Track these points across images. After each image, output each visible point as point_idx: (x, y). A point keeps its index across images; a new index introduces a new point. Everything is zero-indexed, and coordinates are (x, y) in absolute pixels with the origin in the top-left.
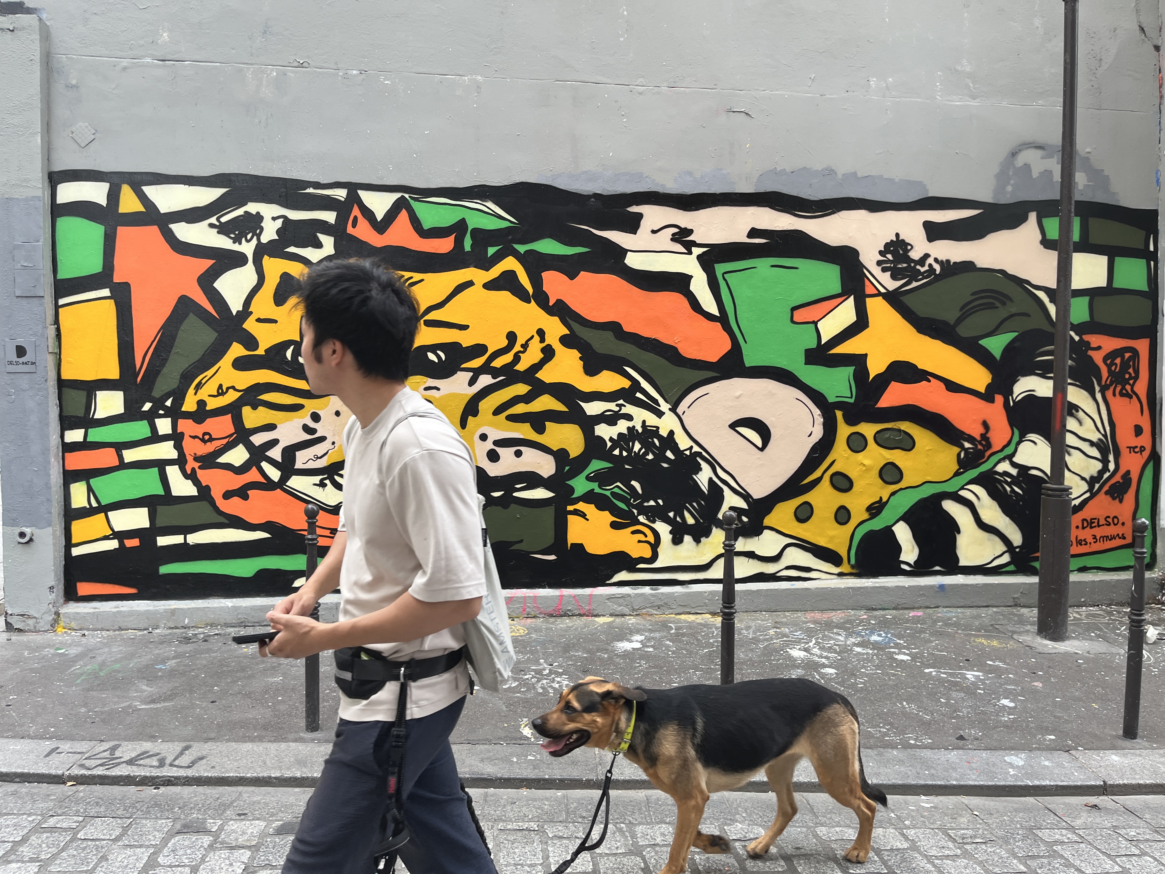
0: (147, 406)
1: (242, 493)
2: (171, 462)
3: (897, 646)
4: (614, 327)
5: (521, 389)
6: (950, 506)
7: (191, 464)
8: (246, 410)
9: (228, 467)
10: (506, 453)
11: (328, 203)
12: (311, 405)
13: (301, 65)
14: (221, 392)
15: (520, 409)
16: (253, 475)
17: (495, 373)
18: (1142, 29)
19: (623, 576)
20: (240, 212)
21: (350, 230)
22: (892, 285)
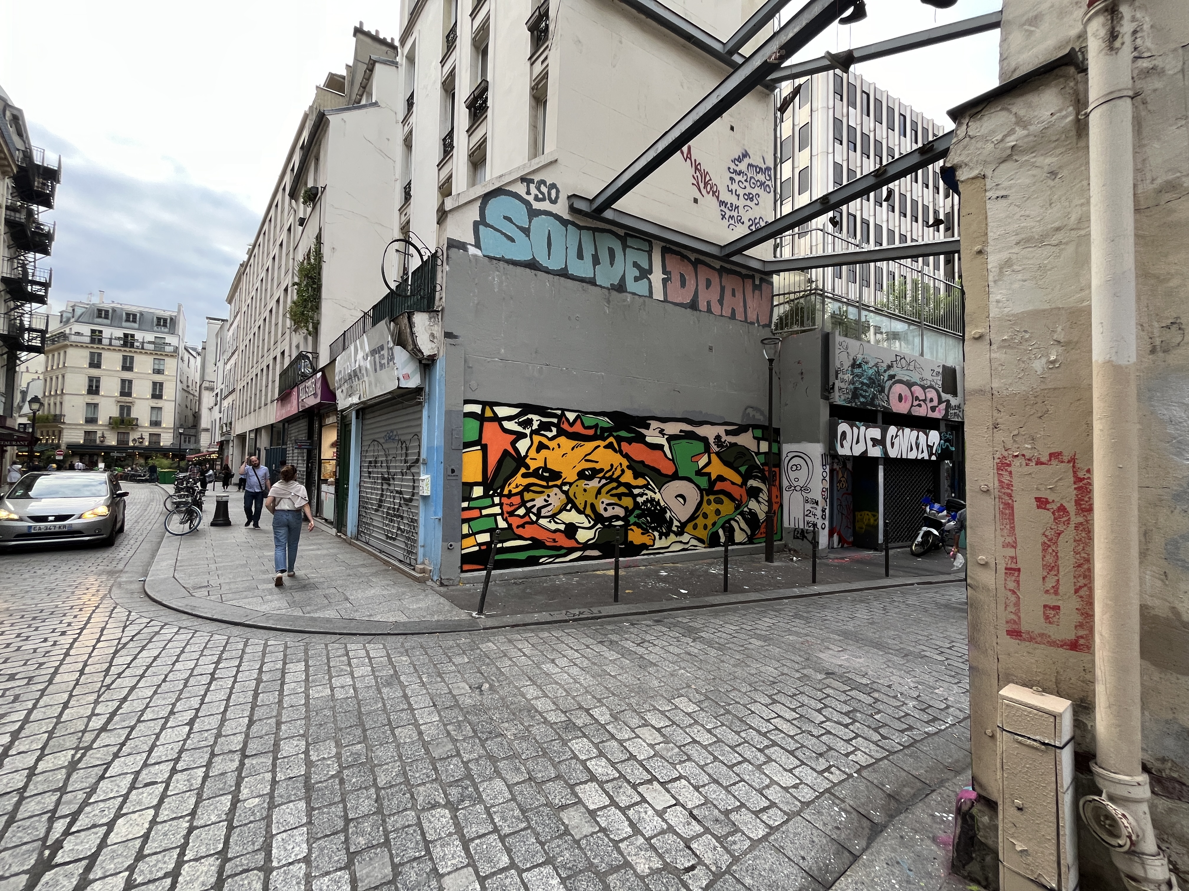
0: (491, 492)
1: (523, 526)
2: (499, 514)
4: (642, 462)
5: (614, 484)
6: (733, 523)
7: (506, 515)
8: (525, 493)
9: (518, 516)
10: (610, 508)
11: (554, 416)
12: (547, 491)
13: (547, 365)
14: (517, 486)
15: (614, 492)
16: (527, 519)
17: (606, 479)
19: (644, 552)
20: (525, 418)
21: (562, 426)
22: (717, 450)
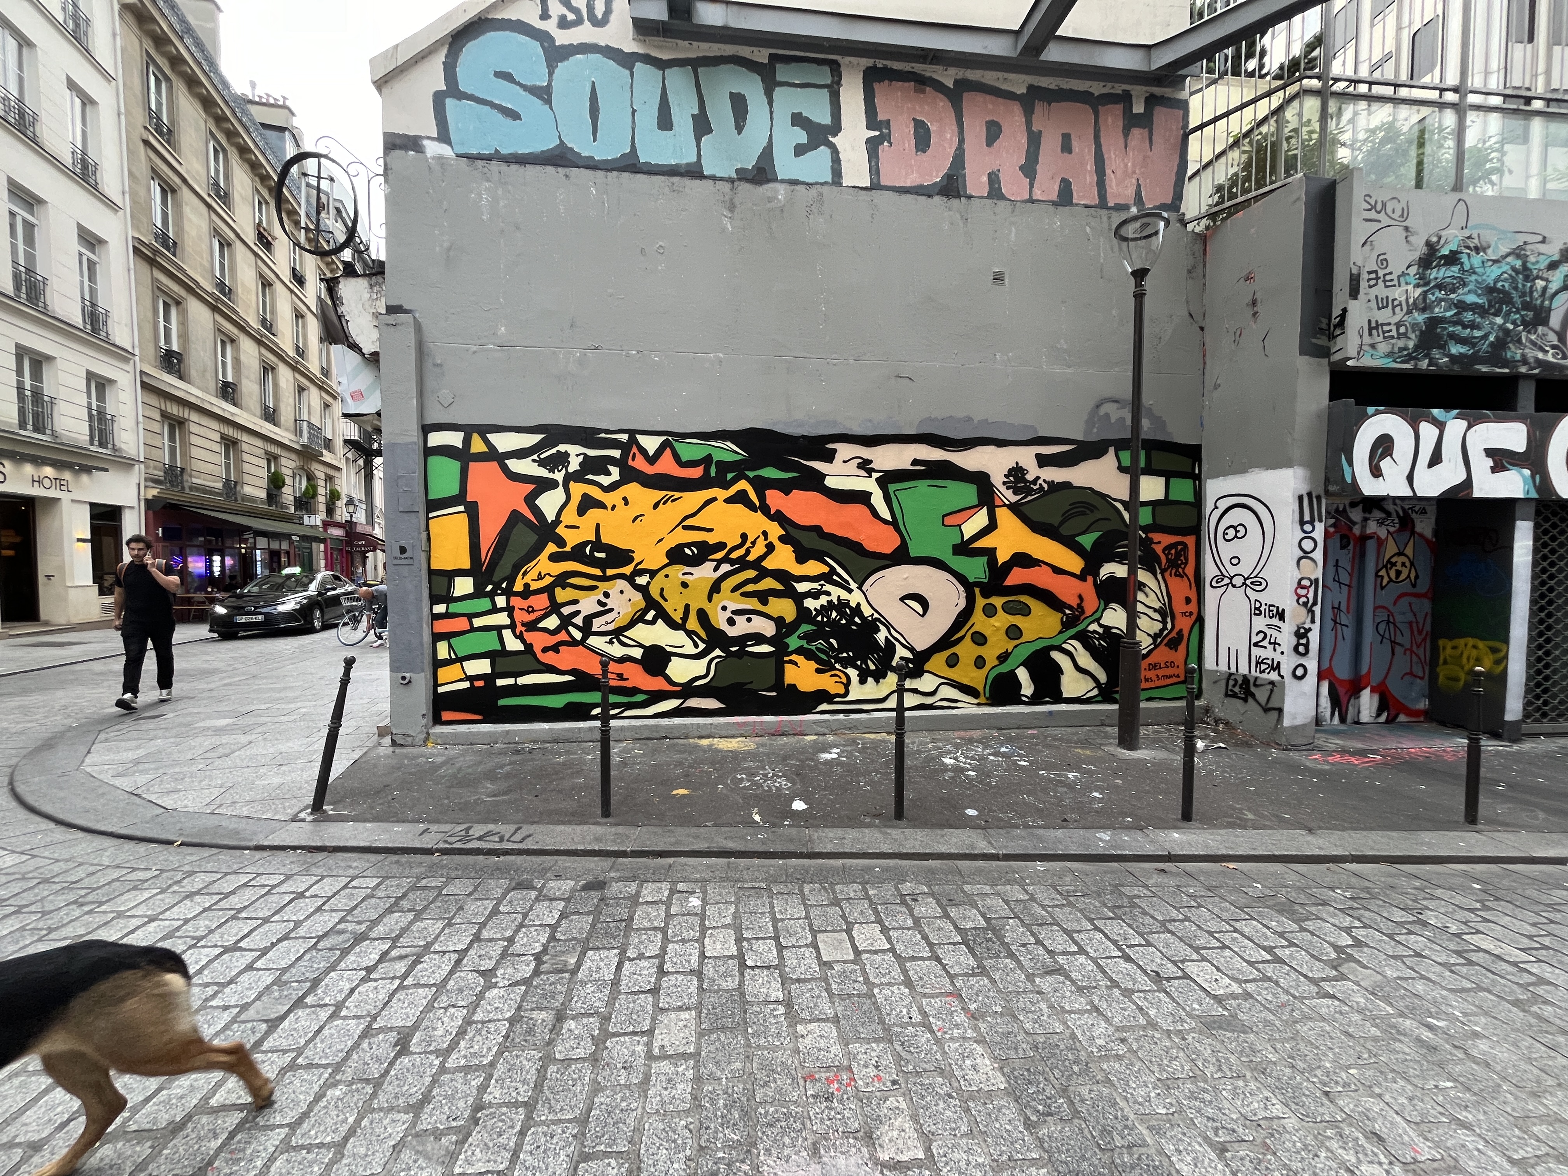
0: (489, 588)
1: (555, 648)
2: (506, 627)
3: (1019, 755)
4: (817, 529)
5: (751, 574)
6: (1056, 655)
7: (520, 628)
8: (558, 590)
9: (545, 630)
10: (740, 620)
11: (615, 444)
12: (603, 586)
13: (597, 348)
14: (540, 577)
15: (750, 588)
16: (563, 636)
17: (732, 562)
18: (1191, 315)
19: (824, 707)
20: (554, 451)
21: (630, 462)
22: (1014, 499)
